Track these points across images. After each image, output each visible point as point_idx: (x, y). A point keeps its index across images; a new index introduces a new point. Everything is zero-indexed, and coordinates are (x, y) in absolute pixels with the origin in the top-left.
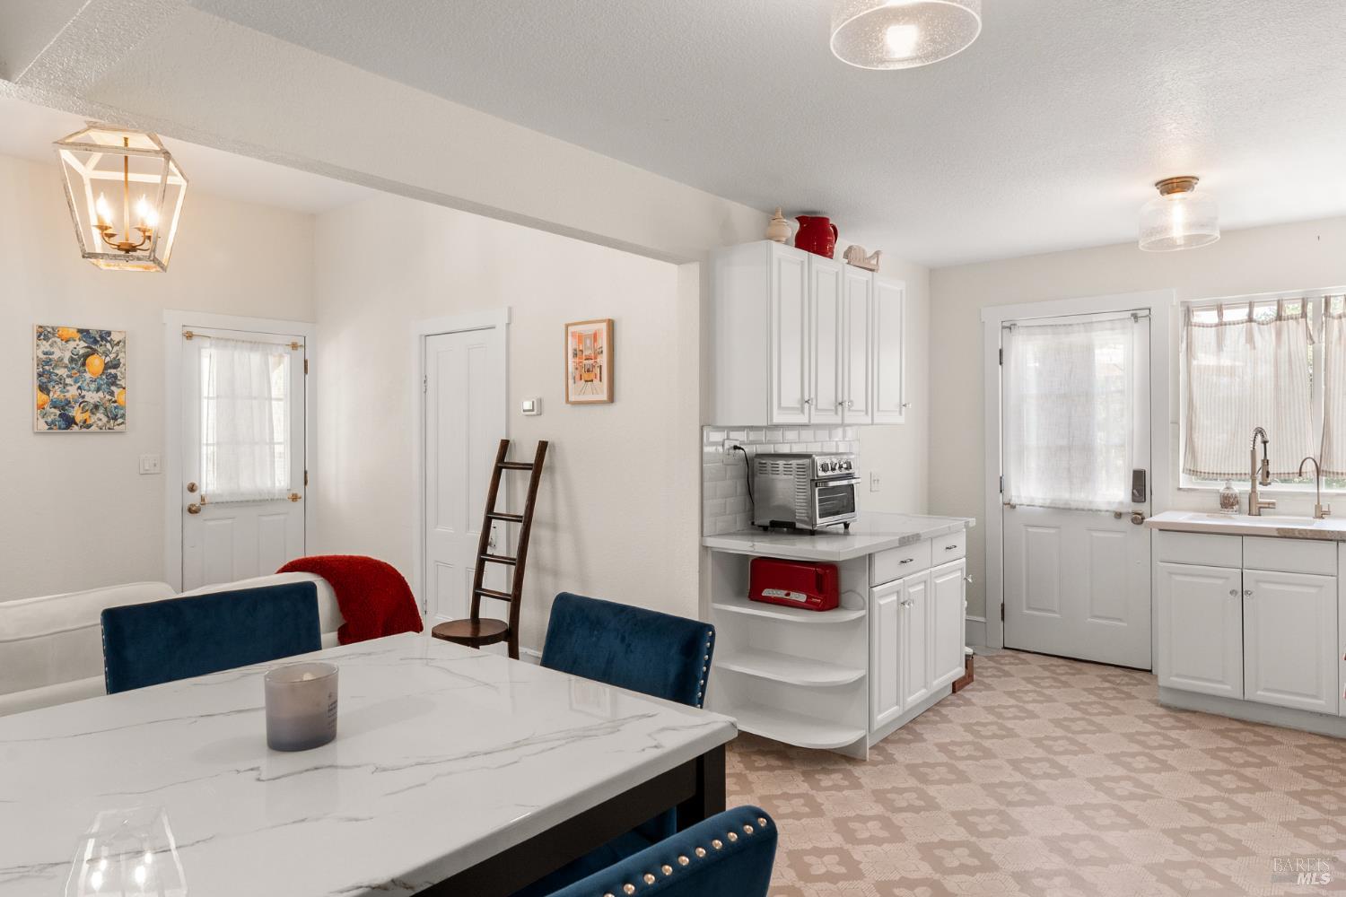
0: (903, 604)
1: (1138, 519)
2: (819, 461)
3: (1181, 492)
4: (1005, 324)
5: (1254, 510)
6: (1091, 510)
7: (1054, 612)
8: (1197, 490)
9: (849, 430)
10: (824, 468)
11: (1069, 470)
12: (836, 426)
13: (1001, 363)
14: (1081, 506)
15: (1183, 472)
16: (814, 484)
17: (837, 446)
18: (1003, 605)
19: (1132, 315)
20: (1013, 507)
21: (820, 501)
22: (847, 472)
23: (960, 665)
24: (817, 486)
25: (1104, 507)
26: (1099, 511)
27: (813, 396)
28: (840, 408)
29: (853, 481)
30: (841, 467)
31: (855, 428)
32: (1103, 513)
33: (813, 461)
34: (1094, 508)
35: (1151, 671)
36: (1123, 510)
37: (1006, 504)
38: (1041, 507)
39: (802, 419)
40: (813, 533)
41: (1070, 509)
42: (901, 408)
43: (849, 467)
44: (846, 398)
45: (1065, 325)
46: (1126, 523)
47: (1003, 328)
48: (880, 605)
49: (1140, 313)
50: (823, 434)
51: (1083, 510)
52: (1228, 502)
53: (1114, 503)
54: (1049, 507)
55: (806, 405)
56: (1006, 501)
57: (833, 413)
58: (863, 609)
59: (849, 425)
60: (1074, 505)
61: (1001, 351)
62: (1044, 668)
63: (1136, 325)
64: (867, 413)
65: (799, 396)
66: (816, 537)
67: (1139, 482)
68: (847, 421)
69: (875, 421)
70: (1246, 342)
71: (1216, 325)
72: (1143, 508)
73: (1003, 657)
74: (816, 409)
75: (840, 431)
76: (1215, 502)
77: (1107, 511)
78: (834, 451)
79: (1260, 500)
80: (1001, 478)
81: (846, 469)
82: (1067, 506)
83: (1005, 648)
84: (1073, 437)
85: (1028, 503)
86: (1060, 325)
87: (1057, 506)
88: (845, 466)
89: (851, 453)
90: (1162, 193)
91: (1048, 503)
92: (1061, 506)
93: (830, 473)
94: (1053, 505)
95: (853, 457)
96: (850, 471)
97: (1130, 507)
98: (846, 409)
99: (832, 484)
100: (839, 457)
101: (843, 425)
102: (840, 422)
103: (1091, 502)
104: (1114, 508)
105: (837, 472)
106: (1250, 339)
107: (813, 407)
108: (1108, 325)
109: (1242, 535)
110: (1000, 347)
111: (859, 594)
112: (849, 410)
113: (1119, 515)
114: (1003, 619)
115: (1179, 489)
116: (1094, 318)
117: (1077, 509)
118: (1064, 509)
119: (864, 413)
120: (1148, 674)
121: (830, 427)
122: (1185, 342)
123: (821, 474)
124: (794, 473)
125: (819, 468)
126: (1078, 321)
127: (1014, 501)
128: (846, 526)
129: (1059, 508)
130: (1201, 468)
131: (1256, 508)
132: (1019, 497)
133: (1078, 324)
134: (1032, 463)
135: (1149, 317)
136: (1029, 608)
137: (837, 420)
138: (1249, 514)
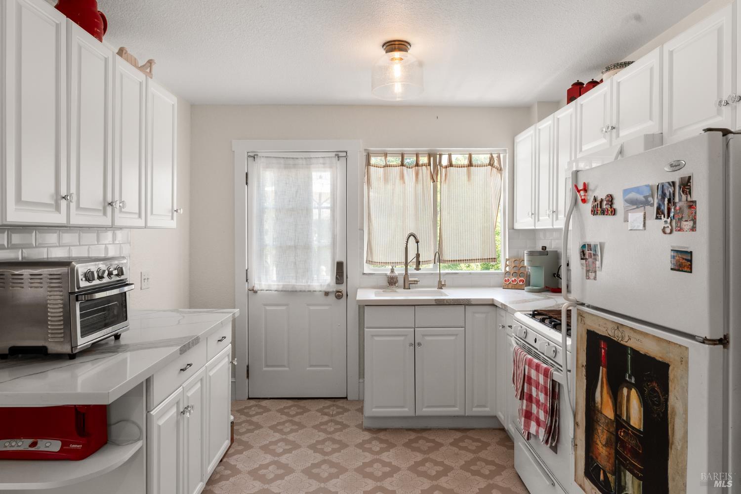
0: (183, 413)
1: (339, 295)
2: (81, 269)
3: (365, 276)
4: (249, 154)
5: (407, 286)
6: (310, 291)
7: (284, 366)
8: (374, 274)
9: (119, 234)
10: (89, 277)
11: (295, 263)
12: (105, 228)
13: (247, 184)
14: (303, 289)
15: (366, 263)
16: (73, 297)
17: (106, 249)
18: (248, 367)
19: (336, 155)
20: (255, 292)
21: (82, 316)
22: (118, 279)
23: (227, 439)
24: (77, 300)
25: (318, 289)
26: (315, 291)
27: (73, 190)
28: (109, 209)
29: (126, 289)
30: (110, 274)
31: (125, 231)
32: (317, 293)
33: (73, 270)
34: (312, 289)
35: (346, 398)
36: (331, 290)
37: (250, 290)
38: (276, 291)
39: (57, 218)
40: (72, 357)
41: (296, 291)
42: (173, 214)
43: (121, 272)
44: (117, 197)
45: (293, 158)
46: (332, 298)
47: (249, 156)
48: (159, 426)
49: (341, 154)
50: (89, 237)
51: (304, 291)
52: (392, 281)
53: (324, 285)
54: (282, 291)
55: (63, 203)
56: (250, 288)
57: (101, 214)
58: (139, 440)
59: (121, 228)
60: (298, 289)
61: (247, 174)
62: (281, 411)
63: (338, 162)
64: (140, 216)
65: (52, 190)
66: (77, 361)
67: (340, 270)
68: (118, 223)
69: (149, 224)
70: (400, 179)
71: (384, 167)
72: (342, 288)
73: (250, 408)
74: (78, 207)
75: (110, 234)
76: (384, 282)
77: (321, 291)
78: (103, 255)
79: (410, 279)
80: (247, 270)
81: (117, 275)
82: (294, 289)
83: (249, 398)
84: (298, 240)
85: (267, 289)
86: (290, 158)
87: (288, 289)
88: (115, 272)
89: (124, 258)
90: (387, 52)
91: (280, 288)
92: (290, 290)
93: (96, 282)
94: (284, 289)
95: (125, 261)
96: (122, 277)
97: (334, 287)
98: (117, 211)
99: (98, 295)
100: (108, 263)
101: (113, 228)
102: (110, 224)
103: (309, 286)
104: (325, 289)
105: (106, 280)
106: (402, 177)
107: (73, 205)
108: (321, 161)
109: (415, 305)
110: (246, 171)
111: (134, 423)
112: (121, 211)
113: (327, 294)
114: (248, 377)
115: (364, 274)
116: (312, 155)
117: (300, 291)
118: (291, 291)
119: (137, 216)
120: (345, 401)
121: (98, 229)
122: (366, 176)
123: (83, 284)
124: (45, 285)
125: (80, 277)
126: (302, 157)
127: (257, 287)
128: (117, 337)
129: (288, 291)
130: (375, 259)
131: (408, 284)
132: (260, 285)
133: (302, 158)
134: (270, 259)
135: (346, 157)
136: (267, 366)
137: (107, 221)
138: (404, 288)
